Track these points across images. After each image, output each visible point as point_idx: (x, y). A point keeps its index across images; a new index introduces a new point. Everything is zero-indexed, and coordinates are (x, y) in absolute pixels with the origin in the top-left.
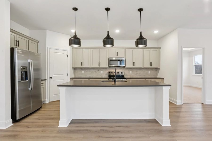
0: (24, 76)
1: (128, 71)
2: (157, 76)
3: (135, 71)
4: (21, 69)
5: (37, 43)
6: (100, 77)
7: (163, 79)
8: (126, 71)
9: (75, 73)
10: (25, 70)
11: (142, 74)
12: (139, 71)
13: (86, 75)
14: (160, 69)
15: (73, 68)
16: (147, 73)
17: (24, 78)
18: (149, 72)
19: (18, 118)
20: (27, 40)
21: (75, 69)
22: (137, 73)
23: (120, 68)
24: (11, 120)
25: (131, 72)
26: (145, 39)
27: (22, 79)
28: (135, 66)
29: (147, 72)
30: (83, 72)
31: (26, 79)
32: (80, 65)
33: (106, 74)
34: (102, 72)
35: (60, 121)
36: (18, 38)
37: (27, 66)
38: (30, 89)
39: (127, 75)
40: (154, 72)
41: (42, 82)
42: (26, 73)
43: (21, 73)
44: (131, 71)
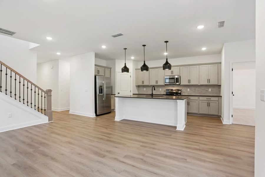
0: (101, 91)
1: (185, 88)
2: (220, 94)
3: (193, 88)
4: (99, 87)
5: (110, 70)
6: (159, 94)
7: (220, 97)
8: (184, 88)
9: (138, 90)
10: (101, 88)
11: (201, 92)
12: (197, 89)
13: (147, 92)
14: (222, 86)
15: (136, 86)
16: (207, 91)
17: (101, 92)
18: (210, 90)
19: (98, 114)
20: (104, 68)
21: (138, 86)
22: (196, 91)
23: (178, 86)
24: (95, 114)
25: (188, 90)
26: (169, 65)
27: (100, 93)
28: (190, 84)
29: (207, 89)
30: (145, 89)
31: (102, 93)
32: (141, 84)
33: (165, 91)
34: (160, 89)
35: (116, 117)
36: (99, 68)
37: (102, 85)
38: (104, 99)
39: (184, 93)
40: (215, 90)
41: (112, 96)
42: (102, 89)
43: (99, 89)
44: (189, 88)
